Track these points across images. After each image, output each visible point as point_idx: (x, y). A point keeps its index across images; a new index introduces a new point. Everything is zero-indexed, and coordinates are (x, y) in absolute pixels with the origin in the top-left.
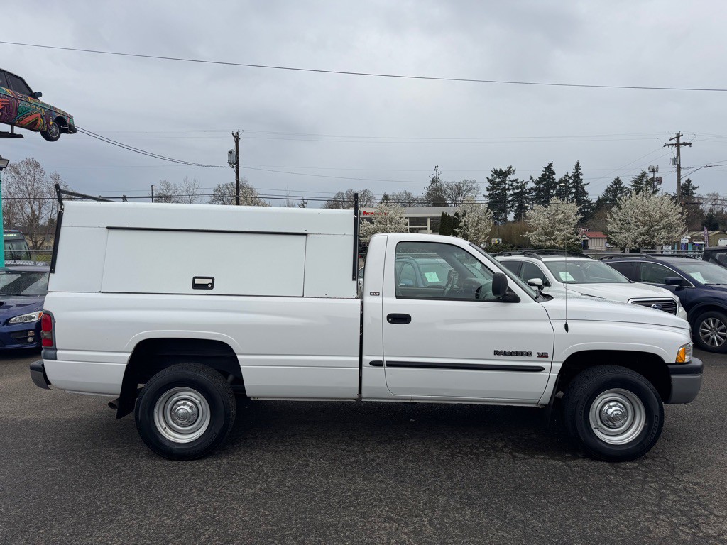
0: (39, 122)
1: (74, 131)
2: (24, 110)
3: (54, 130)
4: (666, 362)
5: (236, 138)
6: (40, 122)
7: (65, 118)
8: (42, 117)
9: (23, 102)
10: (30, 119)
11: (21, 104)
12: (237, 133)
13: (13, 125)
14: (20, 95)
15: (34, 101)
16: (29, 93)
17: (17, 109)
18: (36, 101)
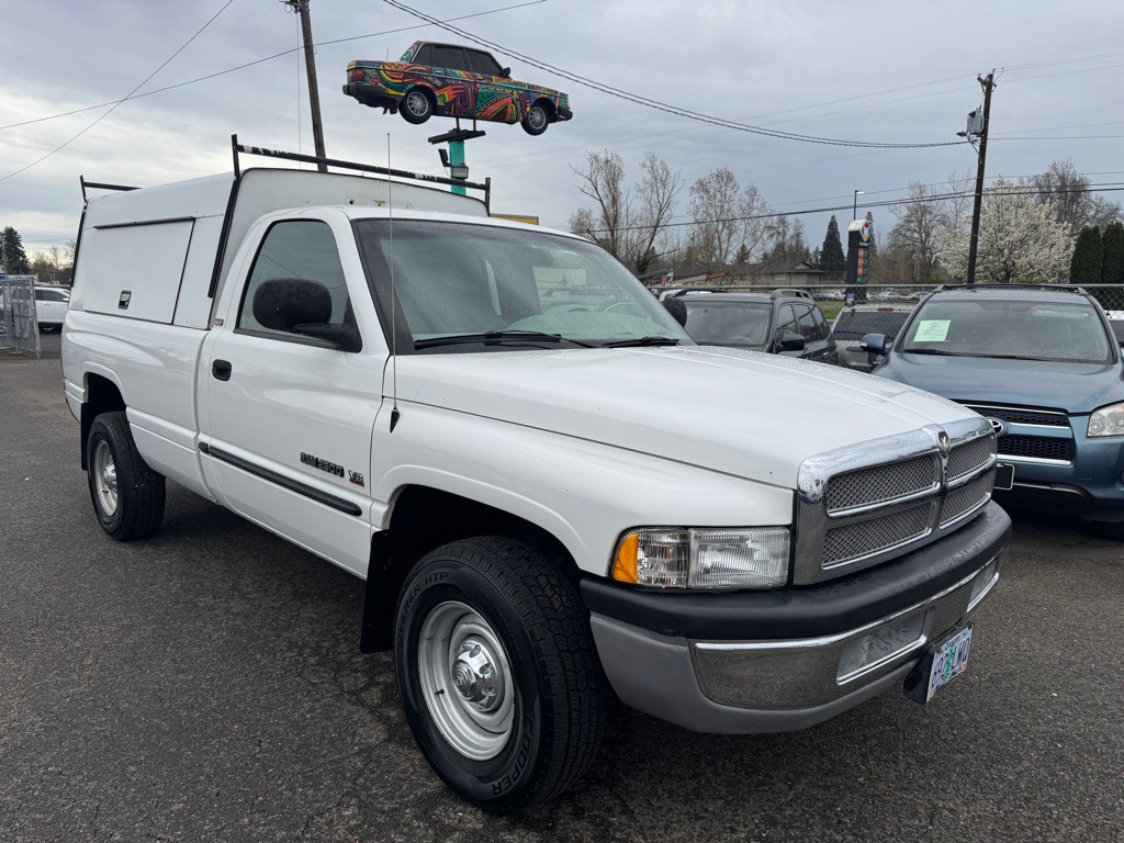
0: (509, 110)
1: (568, 116)
2: (485, 96)
3: (538, 118)
4: (581, 567)
5: (988, 84)
6: (512, 110)
7: (552, 98)
8: (513, 102)
9: (483, 86)
10: (495, 108)
11: (482, 89)
12: (991, 76)
13: (475, 119)
14: (480, 77)
15: (503, 82)
16: (498, 71)
17: (476, 95)
18: (505, 81)
